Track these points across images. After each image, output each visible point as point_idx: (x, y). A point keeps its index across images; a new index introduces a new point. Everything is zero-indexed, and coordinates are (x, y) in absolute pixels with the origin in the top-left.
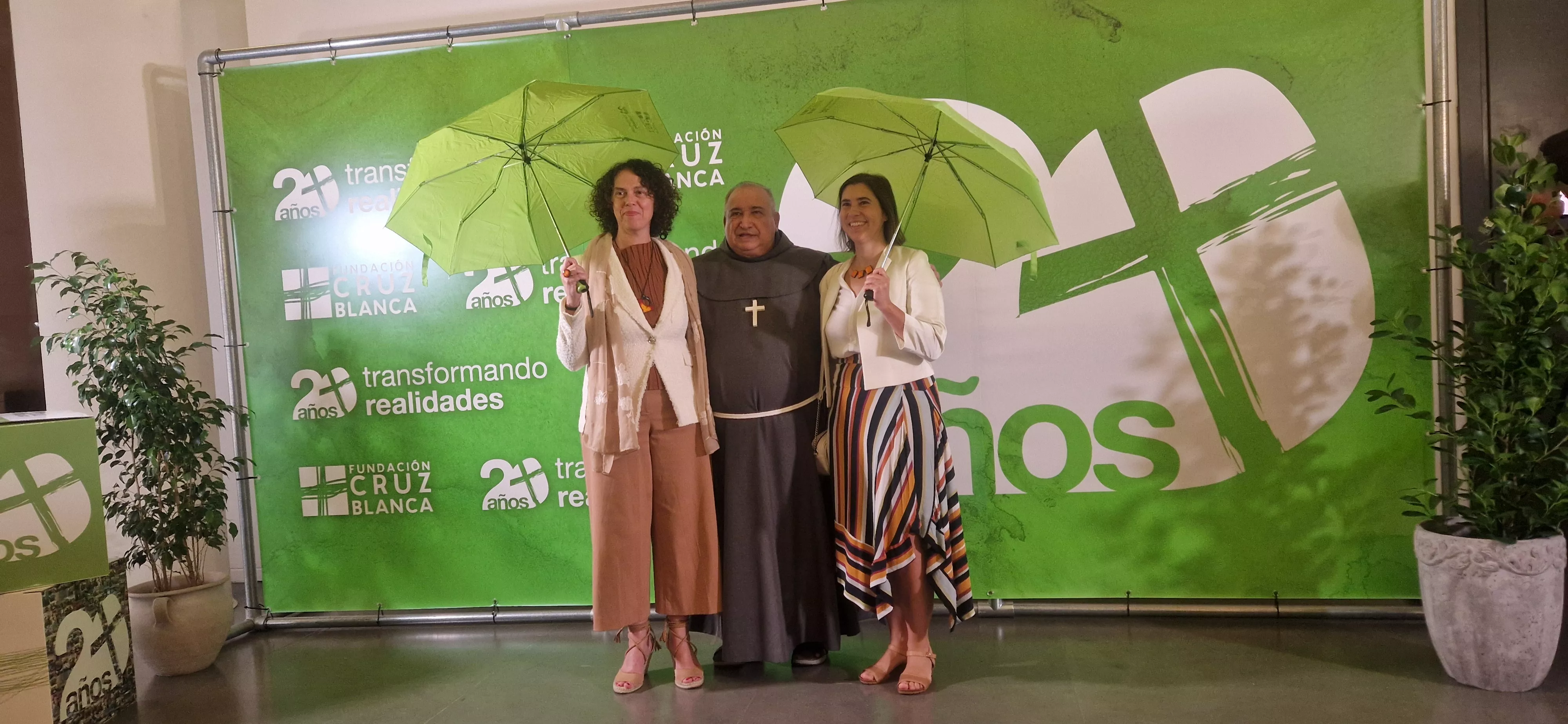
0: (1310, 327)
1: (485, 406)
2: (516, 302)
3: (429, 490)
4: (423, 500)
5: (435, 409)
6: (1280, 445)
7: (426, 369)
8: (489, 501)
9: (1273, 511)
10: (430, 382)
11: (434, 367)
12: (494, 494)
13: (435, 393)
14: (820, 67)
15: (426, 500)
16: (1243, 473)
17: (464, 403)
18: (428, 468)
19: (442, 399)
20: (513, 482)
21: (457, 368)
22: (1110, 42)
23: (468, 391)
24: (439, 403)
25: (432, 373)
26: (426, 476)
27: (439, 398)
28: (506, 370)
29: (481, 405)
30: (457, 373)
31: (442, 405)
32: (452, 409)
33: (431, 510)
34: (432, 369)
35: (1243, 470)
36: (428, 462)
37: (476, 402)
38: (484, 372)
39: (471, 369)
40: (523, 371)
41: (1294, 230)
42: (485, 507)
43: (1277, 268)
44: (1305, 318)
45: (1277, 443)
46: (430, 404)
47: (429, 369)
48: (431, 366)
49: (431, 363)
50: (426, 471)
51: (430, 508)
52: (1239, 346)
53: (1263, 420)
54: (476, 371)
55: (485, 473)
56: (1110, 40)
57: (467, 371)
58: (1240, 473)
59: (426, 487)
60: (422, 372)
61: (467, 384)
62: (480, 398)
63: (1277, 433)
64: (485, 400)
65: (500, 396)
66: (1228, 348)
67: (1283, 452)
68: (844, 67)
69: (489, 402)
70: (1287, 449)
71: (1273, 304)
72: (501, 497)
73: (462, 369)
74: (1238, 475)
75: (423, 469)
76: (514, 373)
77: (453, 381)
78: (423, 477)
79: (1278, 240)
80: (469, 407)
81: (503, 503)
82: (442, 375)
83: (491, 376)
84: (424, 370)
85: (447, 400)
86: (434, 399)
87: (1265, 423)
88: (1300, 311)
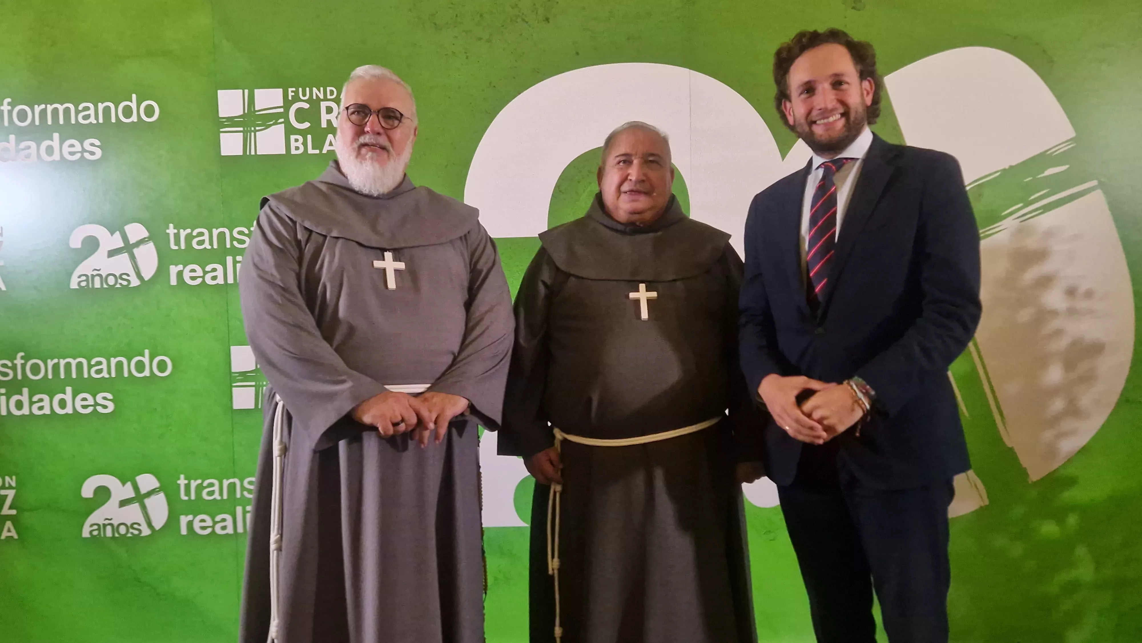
0: (1063, 343)
1: (90, 409)
2: (135, 282)
3: (14, 512)
4: (4, 524)
5: (25, 411)
6: (1027, 475)
7: (15, 362)
8: (92, 526)
9: (1017, 550)
10: (20, 377)
11: (26, 358)
12: (97, 517)
13: (25, 391)
14: (519, 20)
15: (9, 524)
16: (986, 506)
17: (63, 404)
18: (14, 484)
19: (35, 398)
20: (123, 503)
21: (56, 361)
22: (853, 10)
23: (69, 390)
24: (31, 403)
25: (23, 366)
26: (11, 494)
27: (30, 397)
28: (119, 365)
29: (84, 407)
30: (56, 367)
31: (35, 407)
32: (47, 411)
33: (16, 537)
34: (23, 362)
35: (987, 502)
36: (14, 477)
37: (78, 403)
38: (90, 367)
39: (74, 362)
40: (140, 367)
41: (1049, 234)
42: (86, 534)
43: (1031, 274)
44: (1058, 333)
45: (1023, 473)
46: (19, 405)
47: (19, 362)
48: (22, 358)
49: (22, 354)
50: (10, 487)
51: (14, 534)
52: (986, 362)
53: (1010, 446)
54: (80, 365)
55: (87, 491)
56: (853, 8)
57: (68, 365)
58: (983, 505)
59: (11, 508)
60: (10, 364)
61: (68, 381)
62: (84, 399)
63: (1025, 461)
64: (91, 401)
65: (110, 396)
66: (974, 363)
67: (1030, 482)
68: (547, 20)
69: (96, 404)
70: (1034, 480)
71: (1025, 315)
72: (107, 522)
73: (63, 362)
74: (981, 507)
75: (7, 485)
76: (130, 368)
77: (50, 376)
78: (6, 496)
79: (1032, 243)
80: (69, 410)
81: (109, 528)
82: (35, 369)
83: (100, 371)
84: (13, 363)
85: (41, 400)
86: (25, 398)
87: (1011, 450)
88: (1055, 324)
